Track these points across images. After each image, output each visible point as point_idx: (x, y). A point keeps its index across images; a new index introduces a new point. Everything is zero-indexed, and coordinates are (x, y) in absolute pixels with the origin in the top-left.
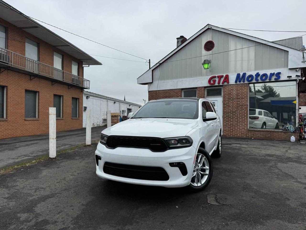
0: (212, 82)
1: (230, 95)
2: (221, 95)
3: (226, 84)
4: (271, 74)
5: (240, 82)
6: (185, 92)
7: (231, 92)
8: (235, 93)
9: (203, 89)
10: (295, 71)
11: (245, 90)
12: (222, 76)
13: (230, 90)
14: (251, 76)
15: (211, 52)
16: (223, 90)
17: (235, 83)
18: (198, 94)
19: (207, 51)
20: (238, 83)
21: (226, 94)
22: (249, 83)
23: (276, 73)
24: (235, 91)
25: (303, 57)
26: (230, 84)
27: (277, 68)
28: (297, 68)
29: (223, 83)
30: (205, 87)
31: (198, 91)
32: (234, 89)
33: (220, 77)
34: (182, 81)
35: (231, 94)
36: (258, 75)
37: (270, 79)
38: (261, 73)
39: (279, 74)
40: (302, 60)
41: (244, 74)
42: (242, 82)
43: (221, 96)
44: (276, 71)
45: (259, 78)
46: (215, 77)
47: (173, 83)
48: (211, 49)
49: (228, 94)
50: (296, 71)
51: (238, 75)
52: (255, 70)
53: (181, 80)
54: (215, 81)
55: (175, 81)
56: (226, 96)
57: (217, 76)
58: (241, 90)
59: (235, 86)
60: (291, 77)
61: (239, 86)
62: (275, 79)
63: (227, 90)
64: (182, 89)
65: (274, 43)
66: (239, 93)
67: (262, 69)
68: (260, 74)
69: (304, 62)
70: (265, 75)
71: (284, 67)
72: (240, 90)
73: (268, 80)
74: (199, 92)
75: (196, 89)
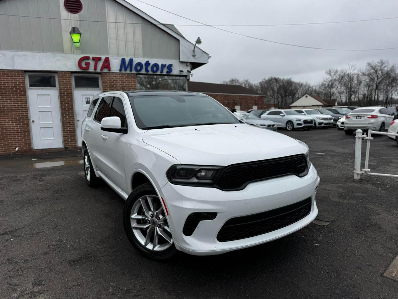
0: (83, 65)
1: (112, 88)
2: (98, 86)
3: (106, 70)
4: (162, 65)
5: (126, 70)
6: (30, 77)
7: (113, 84)
8: (120, 86)
9: (68, 75)
10: (185, 65)
11: (133, 82)
12: (100, 59)
13: (112, 81)
14: (139, 64)
15: (76, 16)
16: (102, 80)
17: (118, 71)
18: (59, 83)
19: (70, 13)
20: (123, 71)
21: (107, 86)
22: (137, 73)
23: (167, 65)
24: (119, 82)
25: (194, 51)
26: (111, 71)
27: (168, 58)
28: (187, 62)
29: (102, 69)
30: (72, 72)
31: (58, 77)
32: (117, 80)
33: (97, 60)
34: (25, 55)
35: (114, 86)
36: (147, 64)
37: (162, 71)
38: (152, 62)
39: (171, 66)
40: (193, 54)
41: (131, 61)
42: (128, 71)
43: (97, 88)
44: (167, 62)
45: (149, 68)
46: (88, 58)
47: (3, 57)
48: (77, 10)
49: (109, 86)
50: (187, 65)
51: (123, 60)
52: (144, 56)
53: (21, 53)
54: (88, 64)
55: (9, 54)
56: (107, 88)
57: (91, 56)
58: (128, 83)
59: (118, 76)
60: (182, 71)
61: (124, 76)
62: (167, 72)
63: (107, 80)
64: (26, 71)
65: (166, 26)
66: (125, 86)
67: (152, 57)
68: (150, 64)
69: (194, 56)
70: (156, 65)
71: (175, 59)
72: (126, 82)
73: (159, 73)
74: (62, 79)
75: (54, 74)
